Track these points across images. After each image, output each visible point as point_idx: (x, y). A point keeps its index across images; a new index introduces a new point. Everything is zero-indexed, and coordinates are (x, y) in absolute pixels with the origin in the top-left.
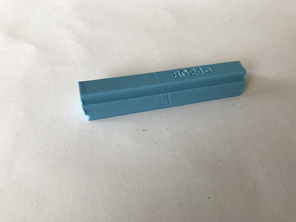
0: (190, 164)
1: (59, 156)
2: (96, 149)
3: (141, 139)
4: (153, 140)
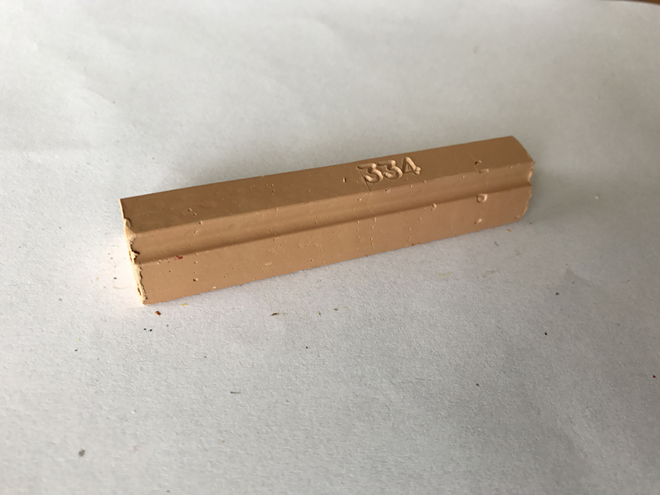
1: (33, 394)
4: (300, 338)
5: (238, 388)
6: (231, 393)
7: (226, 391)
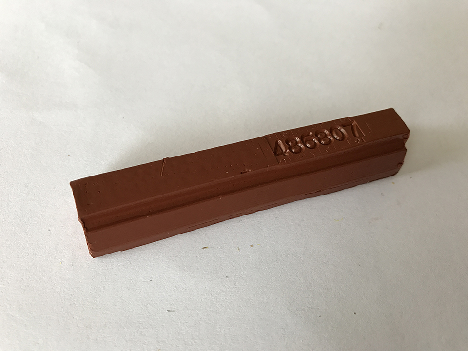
0: (296, 322)
1: (26, 304)
2: (104, 288)
3: (198, 269)
4: (223, 269)
5: (174, 307)
6: (168, 311)
7: (164, 309)
